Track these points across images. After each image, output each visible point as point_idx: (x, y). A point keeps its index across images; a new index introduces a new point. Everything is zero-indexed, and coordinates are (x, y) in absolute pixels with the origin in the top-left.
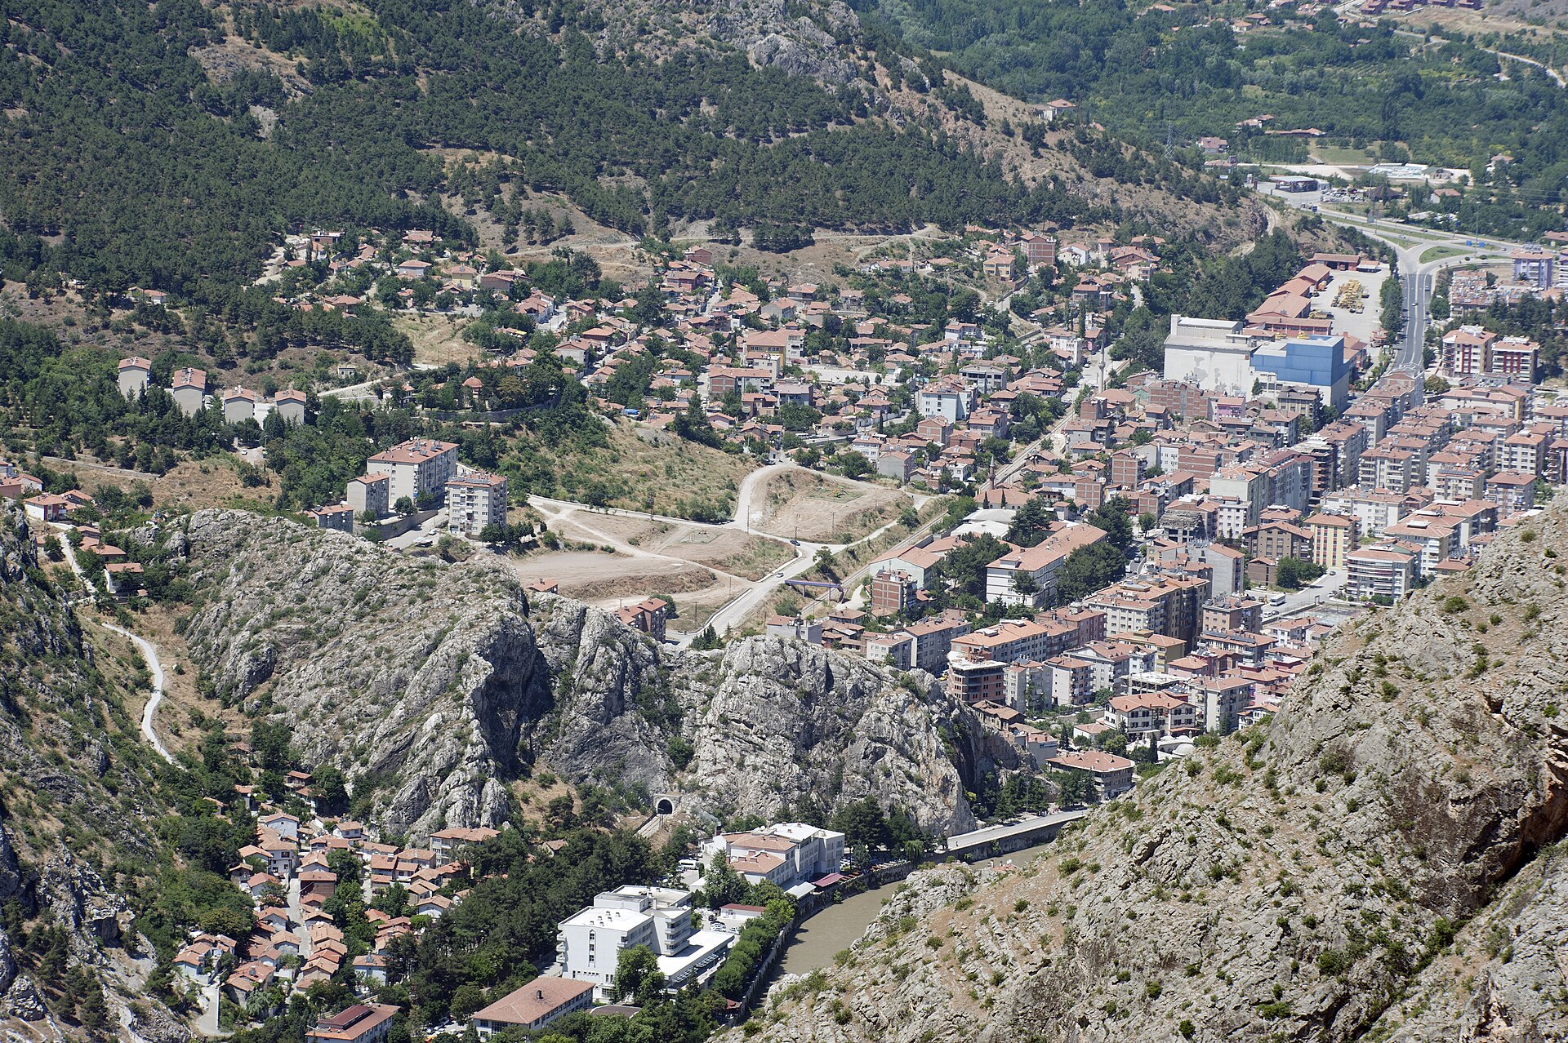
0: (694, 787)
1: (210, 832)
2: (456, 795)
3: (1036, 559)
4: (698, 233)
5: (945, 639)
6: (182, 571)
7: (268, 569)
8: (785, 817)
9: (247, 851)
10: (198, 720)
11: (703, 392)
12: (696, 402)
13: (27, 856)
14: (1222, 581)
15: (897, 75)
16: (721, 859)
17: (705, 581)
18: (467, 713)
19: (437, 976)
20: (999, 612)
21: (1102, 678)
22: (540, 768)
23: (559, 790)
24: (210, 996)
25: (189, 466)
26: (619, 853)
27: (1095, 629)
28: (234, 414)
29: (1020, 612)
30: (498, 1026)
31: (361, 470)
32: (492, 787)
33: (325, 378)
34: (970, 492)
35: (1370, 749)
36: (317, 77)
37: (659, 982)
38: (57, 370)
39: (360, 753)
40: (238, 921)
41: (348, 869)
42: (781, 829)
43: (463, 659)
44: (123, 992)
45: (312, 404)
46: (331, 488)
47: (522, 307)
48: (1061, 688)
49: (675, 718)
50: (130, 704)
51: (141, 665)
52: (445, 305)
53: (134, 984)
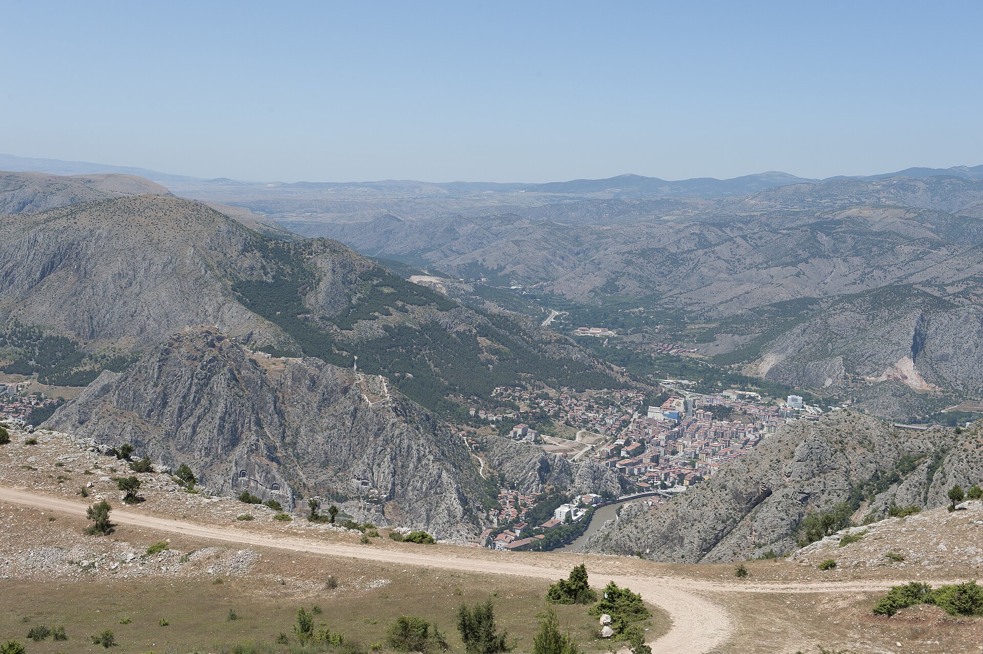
0: (574, 487)
1: (493, 492)
2: (534, 487)
3: (630, 448)
4: (565, 389)
5: (615, 462)
6: (486, 446)
7: (501, 446)
8: (591, 493)
9: (499, 495)
10: (489, 472)
11: (569, 417)
12: (568, 419)
13: (465, 495)
14: (662, 454)
15: (598, 362)
16: (580, 499)
17: (572, 450)
18: (536, 472)
19: (534, 518)
20: (623, 458)
21: (643, 470)
22: (548, 483)
23: (551, 487)
24: (495, 520)
25: (483, 427)
26: (563, 498)
27: (641, 461)
28: (490, 419)
29: (627, 458)
30: (545, 527)
31: (512, 429)
32: (540, 485)
33: (505, 413)
34: (616, 436)
35: (729, 485)
36: (500, 360)
37: (572, 521)
38: (459, 410)
39: (517, 479)
40: (499, 508)
41: (517, 499)
42: (591, 495)
43: (535, 463)
44: (481, 519)
45: (503, 417)
46: (507, 432)
47: (537, 401)
48: (636, 472)
49: (571, 475)
50: (478, 468)
51: (479, 462)
52: (523, 400)
53: (483, 518)
